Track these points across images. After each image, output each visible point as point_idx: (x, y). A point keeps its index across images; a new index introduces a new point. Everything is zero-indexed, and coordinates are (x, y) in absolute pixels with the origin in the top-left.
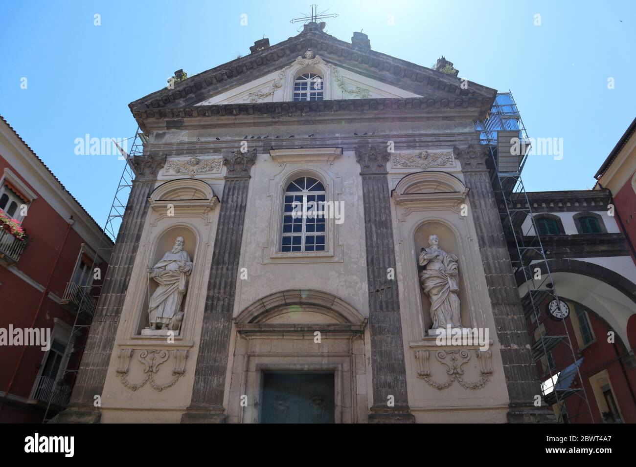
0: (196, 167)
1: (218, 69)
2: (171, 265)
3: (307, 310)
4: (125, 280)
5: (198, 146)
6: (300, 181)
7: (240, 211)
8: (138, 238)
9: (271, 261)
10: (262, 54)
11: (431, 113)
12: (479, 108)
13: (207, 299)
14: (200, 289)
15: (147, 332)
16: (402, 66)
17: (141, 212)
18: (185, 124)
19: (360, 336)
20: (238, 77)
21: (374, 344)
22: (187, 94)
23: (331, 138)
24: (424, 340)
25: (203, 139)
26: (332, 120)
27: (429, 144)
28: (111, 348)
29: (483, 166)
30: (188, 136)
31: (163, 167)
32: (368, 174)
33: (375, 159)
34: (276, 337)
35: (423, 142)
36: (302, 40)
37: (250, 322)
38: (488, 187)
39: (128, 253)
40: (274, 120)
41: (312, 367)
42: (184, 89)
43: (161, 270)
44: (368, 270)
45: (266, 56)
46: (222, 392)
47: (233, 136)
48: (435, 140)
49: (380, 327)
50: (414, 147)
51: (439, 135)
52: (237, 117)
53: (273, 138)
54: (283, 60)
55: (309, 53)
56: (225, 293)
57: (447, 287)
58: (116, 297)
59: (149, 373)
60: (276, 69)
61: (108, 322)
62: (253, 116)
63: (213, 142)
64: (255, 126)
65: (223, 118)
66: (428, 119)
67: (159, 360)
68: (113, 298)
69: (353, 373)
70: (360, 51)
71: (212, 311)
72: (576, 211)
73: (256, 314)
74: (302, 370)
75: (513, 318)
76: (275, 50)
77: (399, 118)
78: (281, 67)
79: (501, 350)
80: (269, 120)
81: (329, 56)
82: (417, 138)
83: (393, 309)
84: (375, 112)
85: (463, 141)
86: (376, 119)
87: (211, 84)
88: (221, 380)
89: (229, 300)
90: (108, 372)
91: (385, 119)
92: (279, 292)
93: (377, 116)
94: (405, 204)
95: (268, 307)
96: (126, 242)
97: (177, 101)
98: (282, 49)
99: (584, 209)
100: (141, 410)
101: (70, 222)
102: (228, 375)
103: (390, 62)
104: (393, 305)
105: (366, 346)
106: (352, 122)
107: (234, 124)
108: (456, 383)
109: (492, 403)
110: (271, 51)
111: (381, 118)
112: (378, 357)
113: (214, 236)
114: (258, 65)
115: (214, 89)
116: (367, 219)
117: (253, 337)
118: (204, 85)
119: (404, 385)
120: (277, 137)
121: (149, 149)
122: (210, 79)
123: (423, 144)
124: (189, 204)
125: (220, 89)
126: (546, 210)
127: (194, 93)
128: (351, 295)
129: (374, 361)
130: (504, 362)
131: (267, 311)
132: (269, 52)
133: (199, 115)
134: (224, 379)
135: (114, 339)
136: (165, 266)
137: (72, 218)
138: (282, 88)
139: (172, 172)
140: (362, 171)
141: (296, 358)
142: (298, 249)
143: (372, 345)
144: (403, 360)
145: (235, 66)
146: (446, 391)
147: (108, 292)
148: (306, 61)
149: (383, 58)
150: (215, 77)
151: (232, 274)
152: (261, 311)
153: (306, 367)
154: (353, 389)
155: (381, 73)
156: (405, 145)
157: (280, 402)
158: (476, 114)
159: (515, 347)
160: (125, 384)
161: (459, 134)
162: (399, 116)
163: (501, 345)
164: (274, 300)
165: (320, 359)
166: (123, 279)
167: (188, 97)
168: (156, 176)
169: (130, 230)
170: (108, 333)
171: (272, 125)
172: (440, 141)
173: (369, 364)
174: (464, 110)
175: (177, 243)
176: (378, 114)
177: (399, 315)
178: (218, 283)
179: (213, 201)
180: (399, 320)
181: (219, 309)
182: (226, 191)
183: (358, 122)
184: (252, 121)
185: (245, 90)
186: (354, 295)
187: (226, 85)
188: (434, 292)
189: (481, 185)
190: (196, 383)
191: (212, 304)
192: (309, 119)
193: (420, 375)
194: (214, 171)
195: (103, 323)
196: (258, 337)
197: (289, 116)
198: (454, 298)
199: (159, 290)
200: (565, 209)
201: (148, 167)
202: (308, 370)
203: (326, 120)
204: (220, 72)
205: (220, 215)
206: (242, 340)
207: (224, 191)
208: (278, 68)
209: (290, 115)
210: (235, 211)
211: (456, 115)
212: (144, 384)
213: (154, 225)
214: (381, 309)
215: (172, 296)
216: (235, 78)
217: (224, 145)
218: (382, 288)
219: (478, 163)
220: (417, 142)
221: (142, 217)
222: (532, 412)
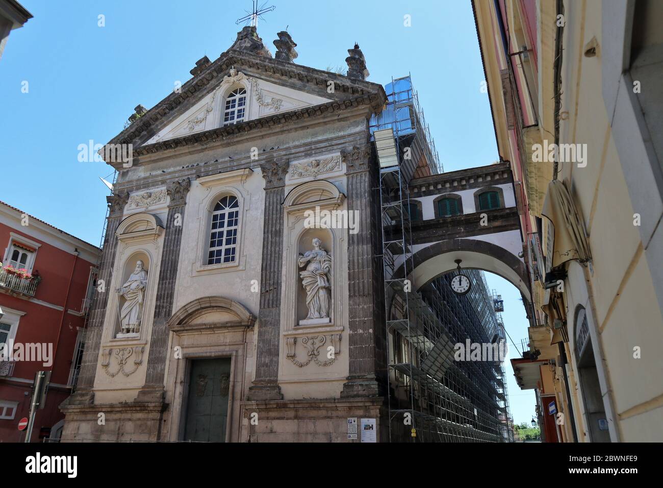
0: (148, 200)
1: (159, 105)
2: (134, 284)
3: (218, 310)
4: (106, 298)
5: (150, 180)
6: (224, 200)
7: (178, 235)
8: (112, 266)
9: (197, 274)
10: (193, 82)
11: (326, 117)
12: (369, 104)
13: (156, 308)
14: (151, 300)
15: (120, 335)
16: (303, 73)
17: (114, 243)
18: (141, 161)
19: (252, 329)
20: (178, 108)
21: (260, 334)
22: (140, 133)
23: (245, 158)
24: (295, 329)
25: (154, 173)
26: (247, 139)
27: (323, 149)
28: (99, 349)
29: (365, 166)
30: (144, 172)
31: (127, 203)
32: (269, 189)
33: (276, 174)
34: (197, 333)
35: (318, 149)
36: (225, 59)
37: (179, 324)
38: (366, 187)
39: (107, 277)
40: (203, 147)
41: (217, 354)
42: (136, 130)
43: (127, 288)
44: (262, 275)
45: (196, 83)
46: (163, 375)
47: (175, 167)
48: (328, 145)
49: (265, 321)
50: (310, 155)
51: (332, 139)
52: (176, 149)
53: (202, 164)
54: (213, 82)
55: (232, 71)
56: (167, 302)
57: (317, 284)
58: (101, 312)
59: (121, 365)
60: (208, 93)
61: (96, 331)
62: (187, 146)
63: (161, 175)
64: (191, 154)
65: (166, 152)
66: (325, 123)
67: (126, 356)
68: (99, 313)
69: (245, 357)
70: (271, 63)
71: (158, 317)
72: (479, 187)
73: (182, 318)
74: (211, 357)
75: (363, 307)
76: (203, 76)
77: (300, 127)
78: (213, 89)
79: (349, 334)
80: (200, 148)
81: (250, 70)
82: (313, 146)
83: (277, 306)
84: (279, 125)
85: (352, 141)
86: (282, 132)
87: (157, 119)
88: (163, 366)
89: (170, 307)
90: (98, 366)
91: (289, 131)
92: (196, 300)
93: (282, 129)
94: (295, 214)
95: (190, 312)
96: (106, 269)
97: (134, 140)
98: (209, 74)
99: (487, 184)
100: (117, 390)
101: (76, 254)
102: (167, 362)
103: (294, 70)
104: (276, 303)
105: (254, 336)
106: (263, 138)
107: (175, 155)
108: (312, 363)
109: (336, 376)
110: (200, 78)
111: (286, 130)
112: (261, 345)
113: (160, 257)
114: (192, 93)
115: (161, 123)
116: (266, 230)
117: (183, 334)
118: (151, 122)
119: (277, 365)
120: (205, 163)
121: (117, 188)
122: (154, 116)
123: (318, 151)
124: (143, 234)
125: (165, 122)
126: (448, 190)
127: (145, 130)
128: (248, 296)
129: (258, 347)
130: (350, 345)
131: (191, 314)
132: (198, 79)
133: (148, 153)
134: (165, 365)
135: (100, 343)
136: (130, 285)
137: (76, 250)
138: (212, 112)
139: (133, 206)
140: (266, 186)
141: (209, 348)
142: (218, 261)
143: (258, 335)
144: (278, 346)
145: (172, 99)
146: (304, 368)
147: (95, 309)
148: (232, 79)
149: (288, 67)
150: (158, 113)
151: (172, 286)
152: (186, 314)
153: (213, 355)
154: (244, 368)
155: (290, 80)
156: (303, 154)
157: (202, 379)
158: (367, 111)
159: (361, 331)
160: (107, 373)
161: (349, 135)
162: (300, 125)
163: (350, 330)
164: (193, 306)
165: (224, 347)
166: (104, 297)
167: (142, 135)
168: (123, 212)
169: (107, 260)
170: (96, 339)
171: (203, 152)
172: (333, 145)
173: (255, 349)
174: (356, 109)
175: (137, 266)
176: (283, 127)
177: (279, 310)
178: (163, 295)
179: (158, 230)
180: (279, 314)
181: (163, 314)
182: (170, 218)
183: (268, 137)
184: (187, 151)
185: (185, 118)
186: (250, 296)
187: (170, 118)
188: (308, 289)
189: (360, 186)
190: (148, 369)
191: (159, 311)
192: (229, 141)
193: (288, 356)
194: (162, 202)
195: (93, 332)
196: (185, 333)
197: (213, 142)
198: (322, 293)
199: (126, 304)
200: (468, 187)
201: (117, 204)
202: (215, 356)
203: (242, 140)
204: (161, 108)
205: (165, 239)
206: (177, 337)
207: (168, 218)
208: (210, 90)
209: (214, 140)
210: (175, 235)
211: (349, 115)
212: (118, 372)
213: (122, 253)
214: (269, 307)
215: (135, 308)
216: (175, 110)
217: (168, 177)
218: (271, 289)
219: (360, 164)
220: (313, 150)
221: (115, 248)
222: (361, 383)
